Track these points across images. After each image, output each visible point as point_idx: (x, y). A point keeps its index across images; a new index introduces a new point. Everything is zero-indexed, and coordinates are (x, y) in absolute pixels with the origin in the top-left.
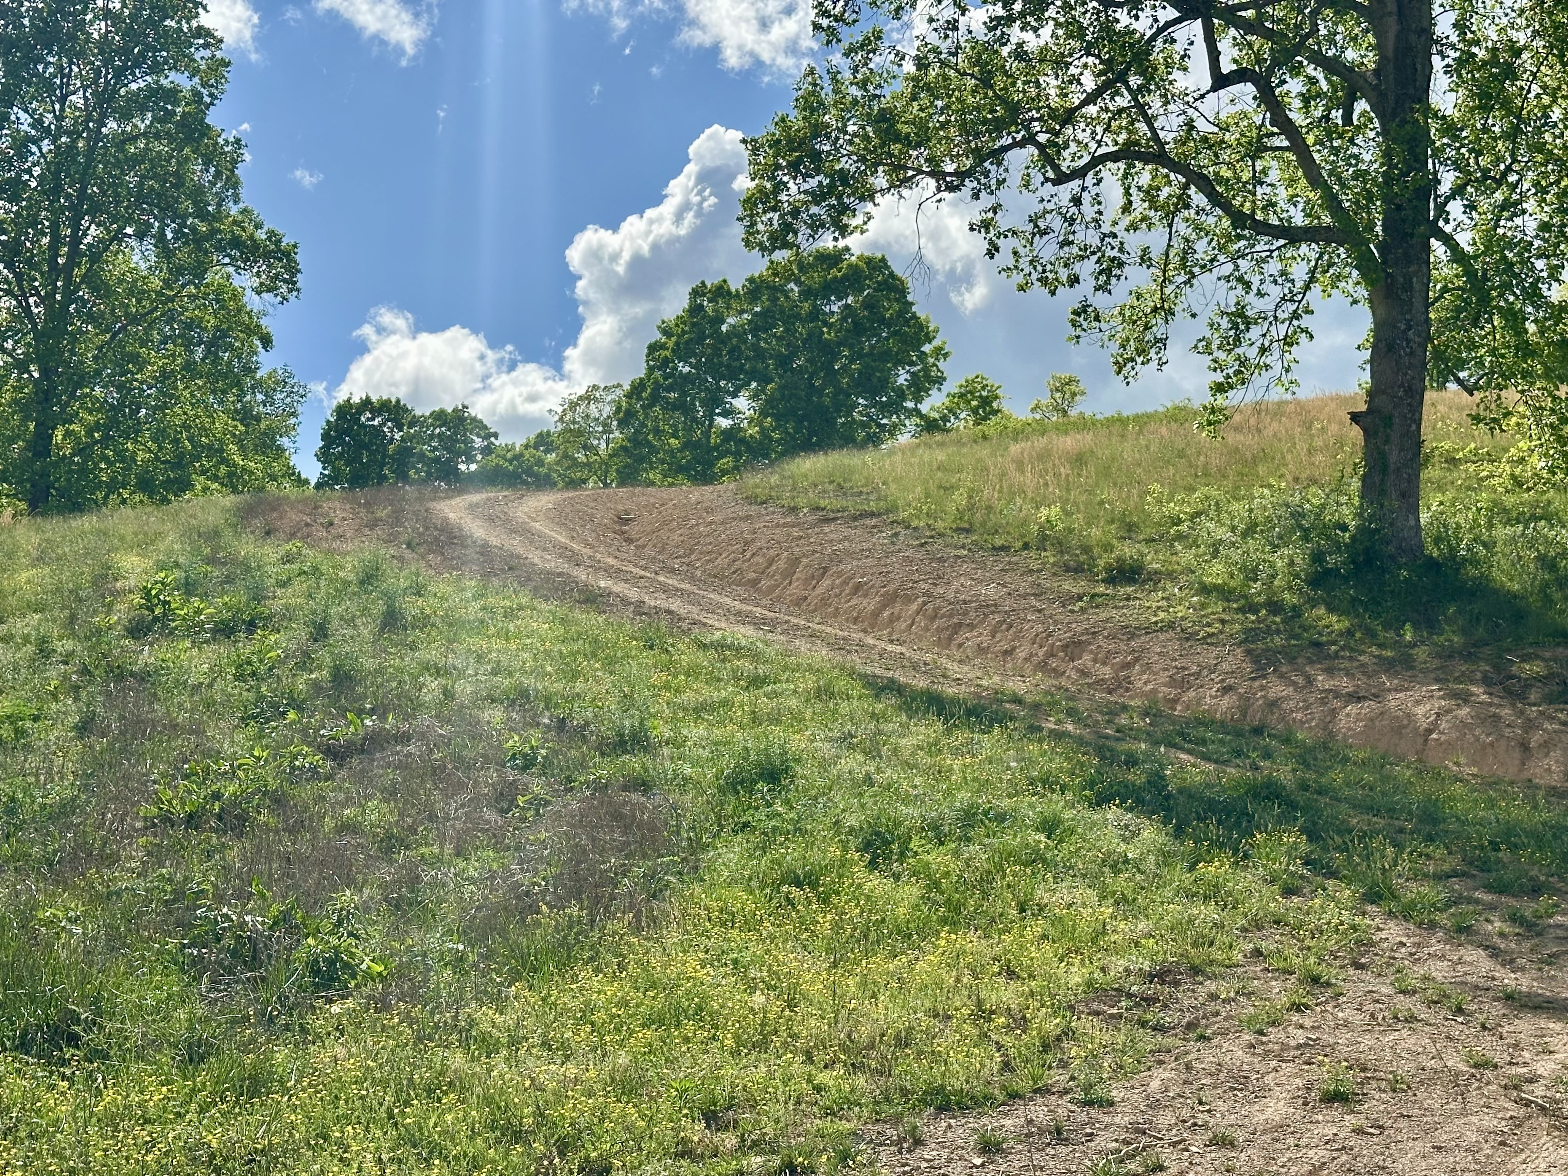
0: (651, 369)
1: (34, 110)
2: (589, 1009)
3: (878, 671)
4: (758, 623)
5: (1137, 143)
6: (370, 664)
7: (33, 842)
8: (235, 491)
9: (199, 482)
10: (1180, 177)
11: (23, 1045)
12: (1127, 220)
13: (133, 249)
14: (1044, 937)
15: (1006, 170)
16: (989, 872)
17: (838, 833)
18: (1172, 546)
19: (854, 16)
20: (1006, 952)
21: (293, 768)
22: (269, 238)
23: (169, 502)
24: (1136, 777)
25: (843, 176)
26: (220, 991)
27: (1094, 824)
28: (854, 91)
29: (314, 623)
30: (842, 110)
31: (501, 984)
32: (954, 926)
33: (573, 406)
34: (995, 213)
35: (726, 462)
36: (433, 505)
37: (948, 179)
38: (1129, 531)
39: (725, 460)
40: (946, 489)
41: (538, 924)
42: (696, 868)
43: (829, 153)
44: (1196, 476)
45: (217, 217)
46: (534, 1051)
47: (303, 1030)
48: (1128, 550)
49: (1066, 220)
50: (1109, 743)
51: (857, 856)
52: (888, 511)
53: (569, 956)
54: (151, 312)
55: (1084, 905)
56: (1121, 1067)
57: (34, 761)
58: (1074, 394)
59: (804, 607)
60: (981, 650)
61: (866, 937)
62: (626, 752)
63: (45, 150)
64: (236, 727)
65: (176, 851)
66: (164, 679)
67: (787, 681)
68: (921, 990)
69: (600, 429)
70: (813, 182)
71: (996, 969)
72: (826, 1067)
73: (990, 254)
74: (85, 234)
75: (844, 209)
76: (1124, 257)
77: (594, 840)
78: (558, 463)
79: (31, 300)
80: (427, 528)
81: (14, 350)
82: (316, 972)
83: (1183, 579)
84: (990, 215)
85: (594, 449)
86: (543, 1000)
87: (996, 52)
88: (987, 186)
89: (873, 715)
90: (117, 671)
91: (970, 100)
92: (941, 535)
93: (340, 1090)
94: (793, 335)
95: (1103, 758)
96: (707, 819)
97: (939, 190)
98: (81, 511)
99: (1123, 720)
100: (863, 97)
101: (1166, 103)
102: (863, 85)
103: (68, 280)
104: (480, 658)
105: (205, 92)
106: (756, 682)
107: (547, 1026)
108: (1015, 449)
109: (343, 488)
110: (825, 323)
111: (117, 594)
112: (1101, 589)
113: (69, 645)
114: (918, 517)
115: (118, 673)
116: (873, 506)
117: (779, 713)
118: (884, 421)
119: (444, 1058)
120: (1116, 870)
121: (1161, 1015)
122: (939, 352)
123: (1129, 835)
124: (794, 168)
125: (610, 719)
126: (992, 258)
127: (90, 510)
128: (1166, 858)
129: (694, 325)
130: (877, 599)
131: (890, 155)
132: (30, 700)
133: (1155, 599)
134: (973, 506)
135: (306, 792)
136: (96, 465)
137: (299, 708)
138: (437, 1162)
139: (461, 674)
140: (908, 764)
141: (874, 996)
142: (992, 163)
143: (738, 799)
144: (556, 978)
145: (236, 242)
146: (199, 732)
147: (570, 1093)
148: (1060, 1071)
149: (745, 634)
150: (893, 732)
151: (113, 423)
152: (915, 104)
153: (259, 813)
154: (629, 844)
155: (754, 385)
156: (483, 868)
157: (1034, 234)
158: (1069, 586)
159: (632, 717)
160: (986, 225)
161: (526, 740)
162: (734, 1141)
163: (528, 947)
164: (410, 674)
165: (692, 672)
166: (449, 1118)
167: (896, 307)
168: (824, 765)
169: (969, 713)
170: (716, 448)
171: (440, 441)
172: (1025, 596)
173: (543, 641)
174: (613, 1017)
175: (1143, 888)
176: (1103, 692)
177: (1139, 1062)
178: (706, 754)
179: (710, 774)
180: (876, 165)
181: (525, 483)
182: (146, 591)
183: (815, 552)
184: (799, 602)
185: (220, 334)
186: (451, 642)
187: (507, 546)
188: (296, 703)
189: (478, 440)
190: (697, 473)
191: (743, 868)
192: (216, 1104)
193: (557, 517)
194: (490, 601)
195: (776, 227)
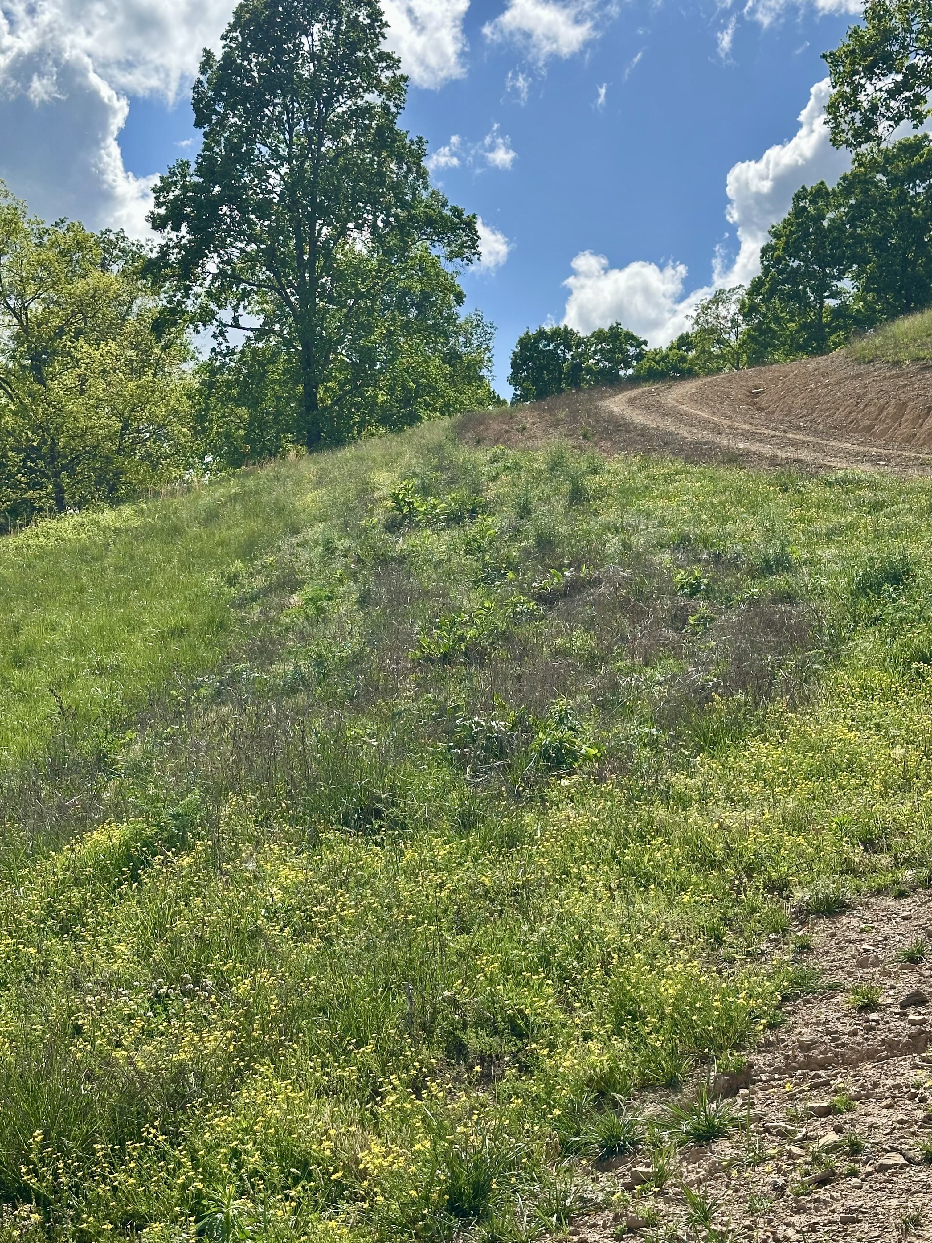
0: (766, 268)
1: (271, 143)
2: (759, 769)
4: (874, 460)
6: (563, 530)
7: (337, 684)
11: (346, 822)
13: (354, 239)
21: (515, 614)
22: (453, 214)
23: (405, 430)
25: (914, 70)
26: (480, 777)
29: (519, 504)
30: (907, 13)
31: (689, 756)
33: (705, 309)
35: (838, 336)
36: (599, 403)
39: (834, 335)
41: (713, 710)
42: (838, 657)
43: (898, 53)
45: (414, 203)
46: (720, 803)
47: (543, 799)
53: (740, 732)
57: (332, 629)
59: (914, 442)
62: (772, 574)
64: (471, 588)
65: (439, 682)
66: (415, 560)
67: (904, 502)
69: (729, 324)
70: (887, 80)
74: (320, 236)
75: (918, 98)
77: (752, 643)
78: (697, 358)
79: (289, 291)
80: (598, 422)
81: (282, 331)
82: (548, 758)
85: (726, 342)
86: (723, 765)
90: (382, 558)
93: (574, 840)
94: (886, 219)
96: (844, 618)
98: (343, 445)
103: (312, 272)
104: (648, 516)
105: (391, 104)
106: (876, 507)
107: (728, 784)
109: (532, 402)
110: (913, 204)
111: (375, 502)
113: (346, 543)
115: (383, 560)
117: (898, 529)
119: (650, 812)
124: (870, 72)
125: (757, 549)
127: (350, 443)
129: (799, 225)
132: (324, 586)
135: (527, 629)
136: (349, 410)
137: (516, 570)
138: (652, 886)
139: (636, 529)
143: (869, 600)
144: (732, 748)
145: (430, 222)
146: (445, 595)
147: (750, 831)
149: (864, 470)
153: (494, 648)
154: (781, 644)
155: (855, 266)
156: (666, 673)
159: (774, 545)
161: (691, 573)
162: (889, 860)
163: (708, 727)
164: (596, 535)
165: (822, 505)
166: (659, 855)
170: (828, 325)
171: (602, 355)
173: (697, 496)
174: (779, 774)
178: (838, 567)
179: (843, 582)
181: (674, 378)
182: (395, 497)
183: (919, 396)
184: (909, 439)
185: (425, 296)
186: (623, 506)
187: (661, 427)
188: (512, 566)
189: (632, 349)
190: (813, 348)
191: (878, 652)
192: (485, 855)
193: (699, 399)
194: (652, 470)
195: (858, 124)
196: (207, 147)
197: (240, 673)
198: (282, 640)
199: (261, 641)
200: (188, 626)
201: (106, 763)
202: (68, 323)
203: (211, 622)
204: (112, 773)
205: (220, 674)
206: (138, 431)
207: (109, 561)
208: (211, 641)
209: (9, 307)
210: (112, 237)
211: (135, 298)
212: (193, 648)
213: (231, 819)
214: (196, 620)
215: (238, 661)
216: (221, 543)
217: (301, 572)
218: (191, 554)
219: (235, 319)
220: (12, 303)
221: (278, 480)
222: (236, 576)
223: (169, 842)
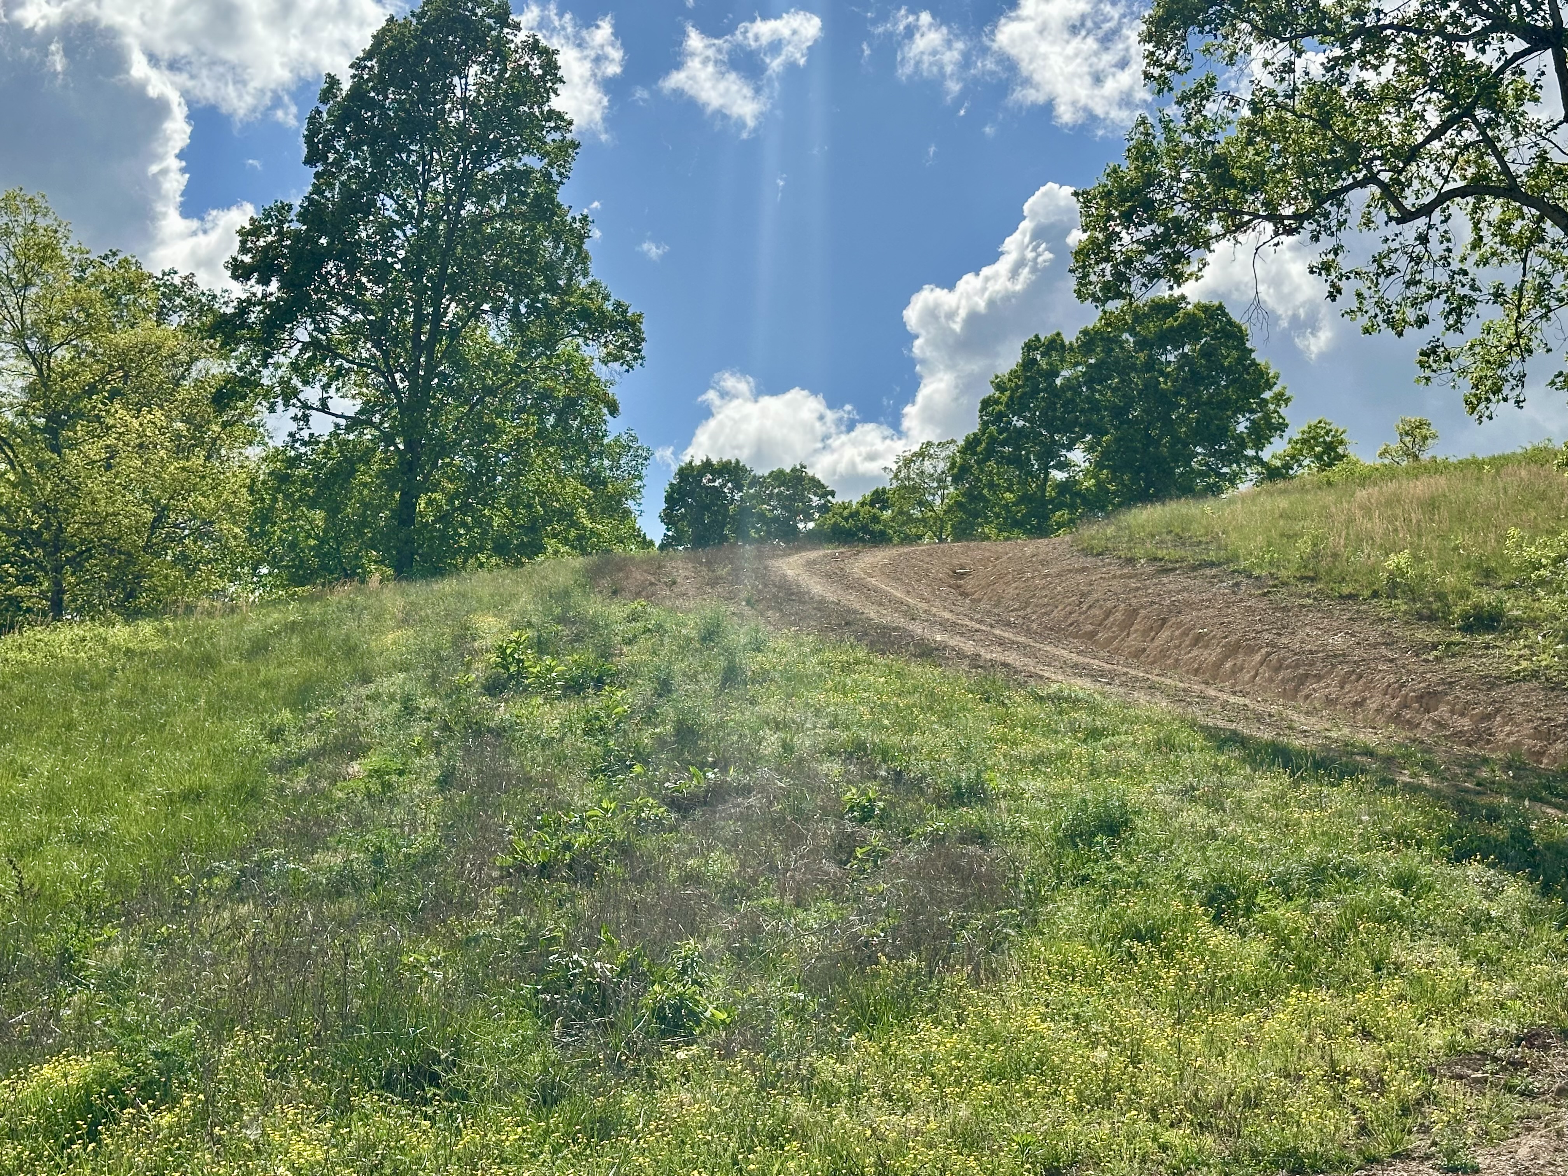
0: (985, 424)
1: (399, 196)
2: (928, 1060)
3: (1220, 724)
4: (1095, 676)
5: (1486, 177)
6: (711, 718)
7: (398, 890)
8: (584, 552)
9: (551, 544)
10: (1533, 211)
11: (388, 1085)
12: (1476, 256)
13: (489, 324)
14: (1402, 997)
15: (1348, 211)
16: (1341, 929)
17: (1181, 887)
18: (1534, 592)
19: (1187, 63)
20: (1361, 1011)
21: (639, 820)
22: (615, 310)
23: (523, 564)
24: (1499, 832)
25: (1177, 224)
26: (571, 1036)
27: (1454, 880)
28: (1189, 139)
29: (658, 679)
30: (1175, 158)
31: (842, 1034)
32: (1305, 984)
33: (908, 463)
34: (1336, 254)
35: (1061, 515)
36: (771, 563)
37: (1286, 222)
38: (1487, 576)
39: (1058, 513)
40: (1289, 537)
41: (876, 975)
42: (1035, 921)
43: (1162, 202)
44: (1559, 519)
45: (569, 290)
46: (875, 1101)
47: (651, 1075)
48: (1486, 597)
49: (1412, 260)
50: (1468, 797)
51: (1200, 911)
52: (1228, 561)
53: (908, 1007)
54: (505, 384)
55: (1444, 964)
56: (1487, 1133)
57: (399, 814)
58: (1425, 438)
59: (1142, 658)
60: (1330, 702)
61: (1212, 994)
62: (963, 804)
63: (409, 233)
64: (586, 780)
65: (529, 900)
66: (518, 734)
67: (1126, 733)
68: (1270, 1049)
69: (935, 485)
70: (1146, 231)
71: (1350, 1029)
72: (1172, 1125)
73: (1332, 297)
74: (445, 314)
75: (1180, 257)
76: (1475, 295)
77: (932, 892)
78: (893, 519)
79: (397, 376)
80: (766, 585)
81: (381, 423)
82: (662, 1019)
83: (1547, 626)
84: (1331, 256)
85: (930, 505)
86: (884, 1050)
87: (1335, 92)
88: (1327, 228)
89: (1216, 767)
90: (474, 727)
91: (1308, 141)
92: (1285, 584)
93: (686, 1134)
94: (1129, 386)
95: (1462, 812)
96: (1045, 872)
97: (1276, 234)
98: (442, 575)
99: (1484, 773)
100: (1196, 144)
101: (1518, 135)
102: (1197, 132)
103: (430, 356)
104: (818, 712)
105: (553, 171)
106: (1095, 734)
107: (887, 1077)
108: (1361, 494)
109: (686, 549)
110: (1162, 373)
111: (474, 653)
112: (1457, 637)
113: (431, 702)
114: (1260, 566)
115: (476, 729)
116: (1212, 556)
117: (1118, 766)
118: (1225, 470)
119: (786, 1105)
120: (1478, 929)
121: (1530, 1079)
122: (1281, 398)
123: (1492, 893)
124: (1127, 219)
125: (947, 772)
126: (1334, 300)
127: (450, 574)
128: (1532, 916)
129: (1027, 379)
130: (1219, 650)
131: (1226, 200)
132: (395, 755)
133: (1516, 648)
134: (1318, 554)
135: (651, 843)
136: (456, 531)
137: (645, 763)
139: (800, 727)
140: (1253, 818)
141: (1221, 1054)
142: (1332, 205)
143: (1077, 852)
144: (896, 1029)
145: (585, 314)
146: (552, 786)
147: (911, 1144)
148: (1421, 1136)
149: (1081, 687)
150: (1237, 785)
151: (472, 491)
152: (1250, 148)
153: (608, 863)
154: (967, 897)
155: (1089, 437)
156: (821, 919)
157: (1378, 275)
158: (1421, 634)
159: (968, 769)
160: (1326, 267)
161: (864, 793)
163: (868, 997)
164: (750, 728)
165: (1029, 724)
166: (792, 1165)
167: (1235, 354)
168: (1165, 818)
169: (1318, 765)
170: (1051, 501)
171: (779, 501)
172: (1375, 646)
173: (880, 695)
174: (953, 1069)
175: (1508, 948)
176: (1461, 743)
177: (1506, 1128)
178: (1043, 806)
179: (1048, 826)
180: (1210, 211)
181: (862, 540)
182: (502, 650)
183: (1153, 603)
184: (1138, 653)
185: (570, 402)
186: (789, 696)
187: (844, 602)
188: (642, 757)
189: (815, 499)
190: (1033, 526)
191: (1083, 921)
192: (568, 1146)
193: (893, 573)
194: (828, 655)
195: (1108, 277)
196: (317, 190)
197: (270, 862)
198: (328, 822)
199: (302, 820)
200: (207, 788)
201: (71, 966)
202: (103, 380)
203: (237, 788)
204: (78, 983)
205: (242, 859)
206: (176, 526)
207: (112, 691)
208: (235, 813)
209: (27, 351)
210: (177, 281)
211: (197, 359)
212: (210, 819)
213: (233, 1064)
214: (220, 782)
215: (269, 845)
216: (266, 684)
217: (368, 734)
218: (224, 694)
219: (324, 401)
220: (31, 346)
221: (353, 611)
222: (280, 730)
223: (147, 1089)
